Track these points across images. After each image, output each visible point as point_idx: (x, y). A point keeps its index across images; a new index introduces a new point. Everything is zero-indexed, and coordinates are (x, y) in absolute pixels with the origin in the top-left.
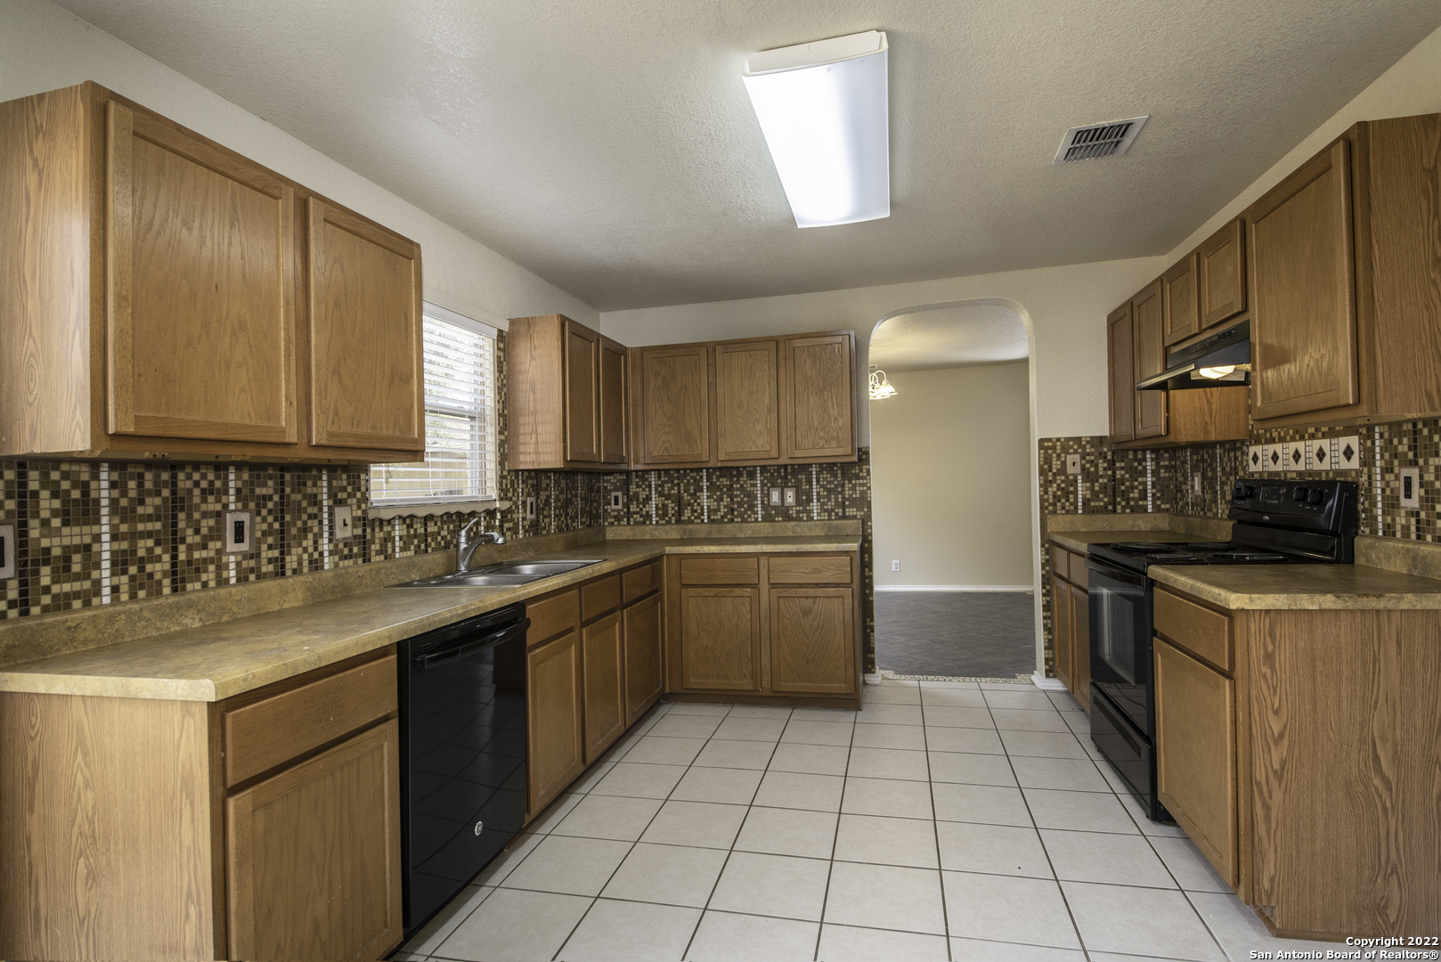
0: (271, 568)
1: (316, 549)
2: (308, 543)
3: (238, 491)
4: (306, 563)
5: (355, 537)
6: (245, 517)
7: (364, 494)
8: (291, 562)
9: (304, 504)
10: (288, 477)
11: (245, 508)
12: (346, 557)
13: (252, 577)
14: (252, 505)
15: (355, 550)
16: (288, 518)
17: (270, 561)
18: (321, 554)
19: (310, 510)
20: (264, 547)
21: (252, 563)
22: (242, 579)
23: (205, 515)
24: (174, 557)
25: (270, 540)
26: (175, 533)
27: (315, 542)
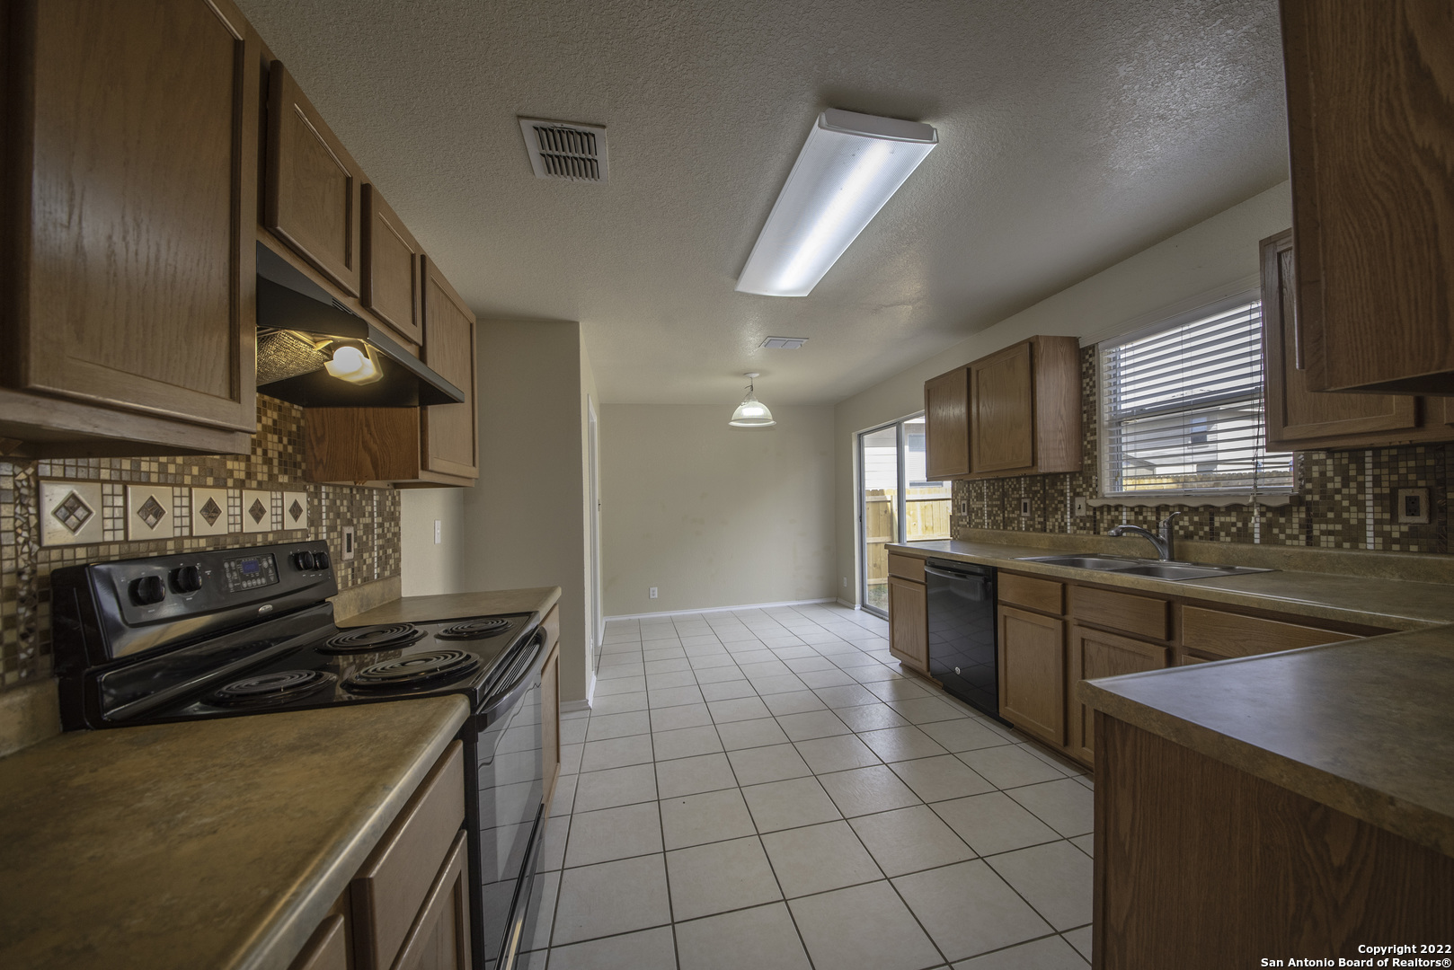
0: (1040, 526)
1: (1063, 520)
2: (1058, 516)
3: (1025, 488)
4: (1057, 527)
5: (1088, 516)
6: (1027, 501)
7: (1094, 489)
8: (1049, 525)
9: (1056, 495)
10: (1047, 481)
11: (1028, 497)
12: (1081, 528)
13: (1031, 529)
14: (1031, 495)
15: (1088, 525)
16: (1047, 502)
17: (1039, 523)
18: (1066, 524)
19: (1059, 499)
20: (1036, 516)
21: (1031, 523)
22: (1027, 529)
23: (1013, 499)
24: (1004, 515)
25: (1039, 513)
26: (1004, 506)
27: (1062, 517)
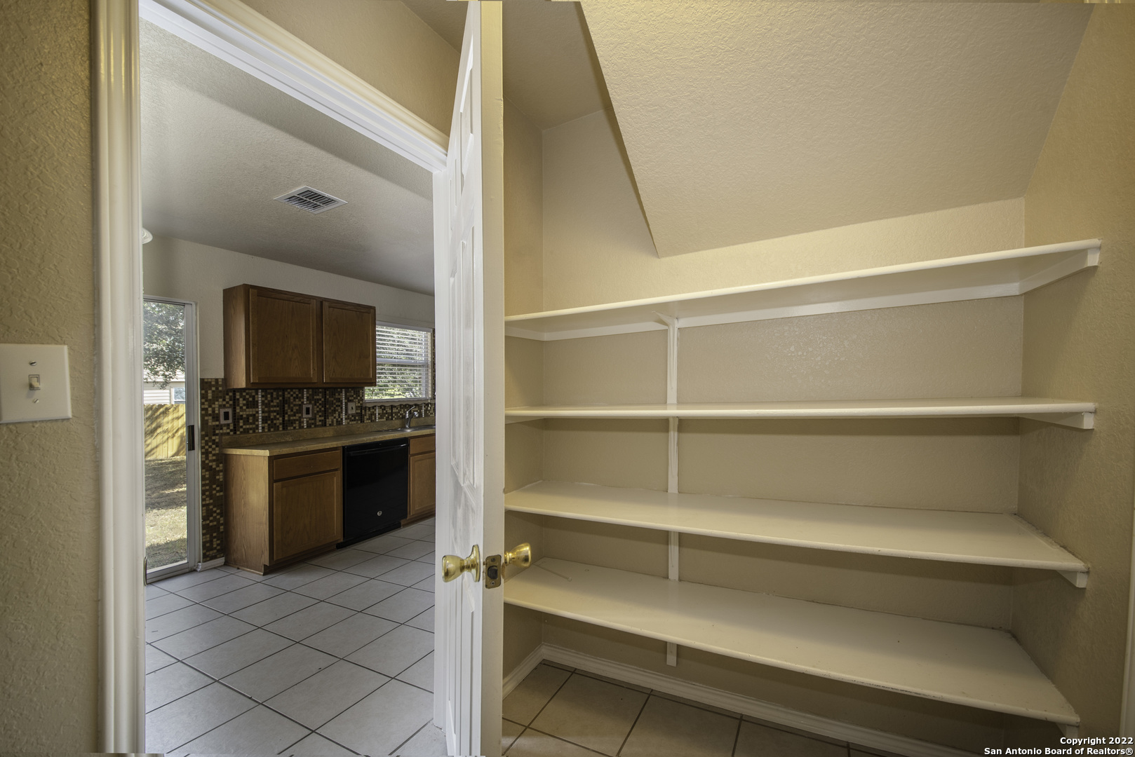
0: (320, 423)
1: (339, 417)
2: (336, 415)
3: (307, 397)
4: (335, 422)
5: (357, 413)
6: (310, 406)
7: (361, 398)
8: (329, 421)
9: (335, 401)
10: (328, 392)
11: (310, 403)
12: (353, 421)
13: (313, 426)
14: (313, 402)
15: (357, 418)
16: (327, 406)
17: (320, 421)
18: (342, 419)
19: (337, 404)
20: (318, 416)
21: (313, 421)
22: (309, 426)
23: (295, 405)
24: (284, 419)
25: (320, 414)
26: (284, 411)
27: (339, 415)
